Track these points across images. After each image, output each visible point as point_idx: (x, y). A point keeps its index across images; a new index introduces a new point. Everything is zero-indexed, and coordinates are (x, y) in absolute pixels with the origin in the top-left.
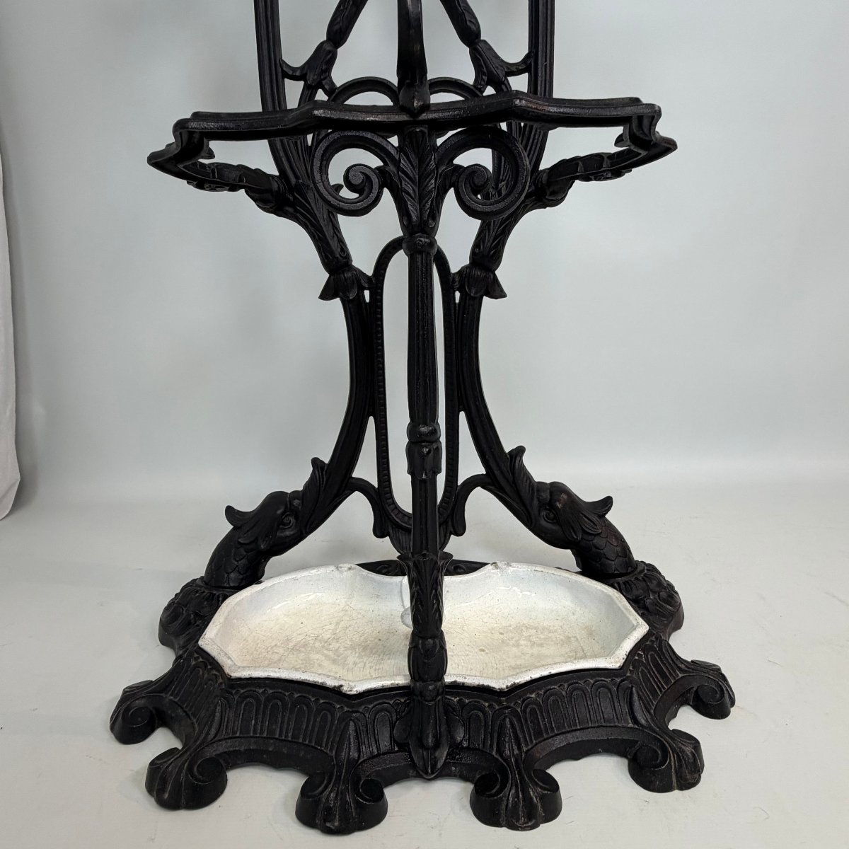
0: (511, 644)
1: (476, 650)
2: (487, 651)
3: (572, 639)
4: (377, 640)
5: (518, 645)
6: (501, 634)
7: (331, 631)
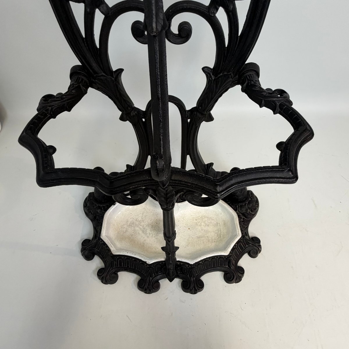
0: (199, 225)
1: (187, 229)
2: (191, 229)
3: (218, 224)
4: (156, 224)
5: (200, 225)
6: (196, 220)
7: (141, 217)
